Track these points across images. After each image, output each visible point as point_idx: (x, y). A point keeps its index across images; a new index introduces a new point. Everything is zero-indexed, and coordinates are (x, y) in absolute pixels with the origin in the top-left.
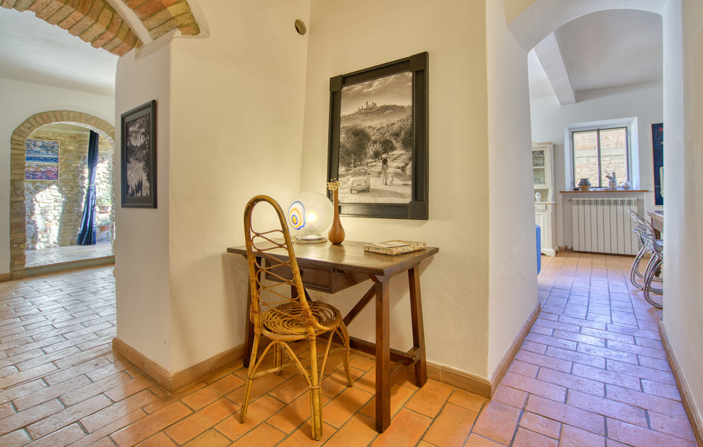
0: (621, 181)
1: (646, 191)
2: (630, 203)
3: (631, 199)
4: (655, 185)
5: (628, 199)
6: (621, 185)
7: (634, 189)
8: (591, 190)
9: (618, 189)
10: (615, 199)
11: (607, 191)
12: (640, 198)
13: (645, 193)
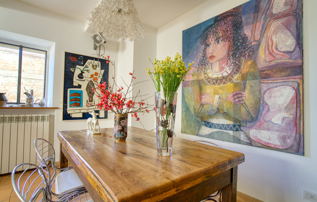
0: (37, 99)
1: (57, 108)
2: (43, 119)
3: (45, 115)
4: (64, 103)
5: (42, 115)
6: (38, 102)
7: (48, 106)
8: (7, 106)
9: (35, 106)
10: (30, 115)
11: (23, 108)
12: (52, 114)
13: (56, 110)
